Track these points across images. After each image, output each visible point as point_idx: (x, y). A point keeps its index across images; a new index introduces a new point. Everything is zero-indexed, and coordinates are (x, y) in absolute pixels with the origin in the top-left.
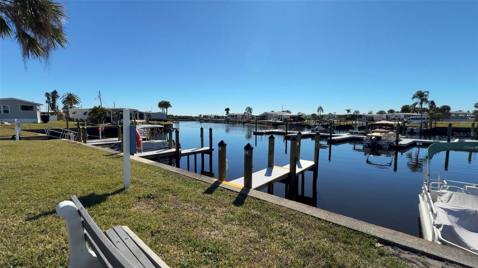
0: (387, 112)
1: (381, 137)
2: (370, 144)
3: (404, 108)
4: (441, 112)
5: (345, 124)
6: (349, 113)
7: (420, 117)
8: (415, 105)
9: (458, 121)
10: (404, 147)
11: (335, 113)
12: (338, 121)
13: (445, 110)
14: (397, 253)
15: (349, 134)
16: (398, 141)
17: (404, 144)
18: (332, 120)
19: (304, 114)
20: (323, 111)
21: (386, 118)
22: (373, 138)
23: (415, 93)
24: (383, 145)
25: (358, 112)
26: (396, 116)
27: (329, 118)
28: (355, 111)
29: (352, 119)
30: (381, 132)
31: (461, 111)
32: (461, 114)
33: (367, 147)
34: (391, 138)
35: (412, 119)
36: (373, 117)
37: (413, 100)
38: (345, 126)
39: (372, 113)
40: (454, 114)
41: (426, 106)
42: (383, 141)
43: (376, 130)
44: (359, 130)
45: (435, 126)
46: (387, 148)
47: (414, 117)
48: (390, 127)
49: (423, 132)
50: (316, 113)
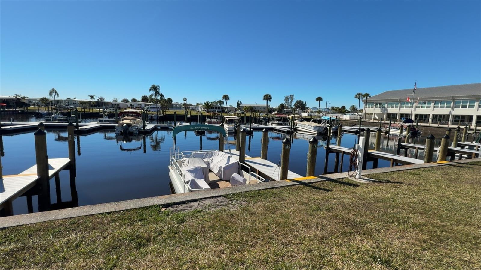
0: (130, 101)
1: (131, 124)
2: (122, 131)
3: (144, 98)
4: (168, 103)
5: (91, 111)
6: (93, 100)
7: (156, 106)
8: (152, 96)
9: (177, 110)
10: (149, 131)
11: (75, 99)
12: (82, 108)
13: (169, 101)
14: (175, 209)
15: (98, 122)
16: (144, 126)
17: (149, 129)
18: (72, 106)
19: (27, 98)
20: (58, 95)
21: (130, 106)
22: (125, 125)
23: (151, 86)
24: (133, 132)
25: (103, 99)
26: (138, 105)
27: (68, 104)
28: (99, 98)
29: (98, 106)
30: (130, 119)
31: (177, 103)
32: (178, 105)
33: (119, 134)
34: (139, 125)
35: (151, 108)
36: (119, 105)
37: (150, 92)
38: (90, 113)
39: (117, 101)
40: (174, 104)
41: (158, 97)
42: (133, 127)
43: (125, 118)
44: (109, 118)
45: (166, 113)
46: (137, 133)
47: (152, 106)
48: (136, 115)
49: (158, 118)
50: (48, 97)
